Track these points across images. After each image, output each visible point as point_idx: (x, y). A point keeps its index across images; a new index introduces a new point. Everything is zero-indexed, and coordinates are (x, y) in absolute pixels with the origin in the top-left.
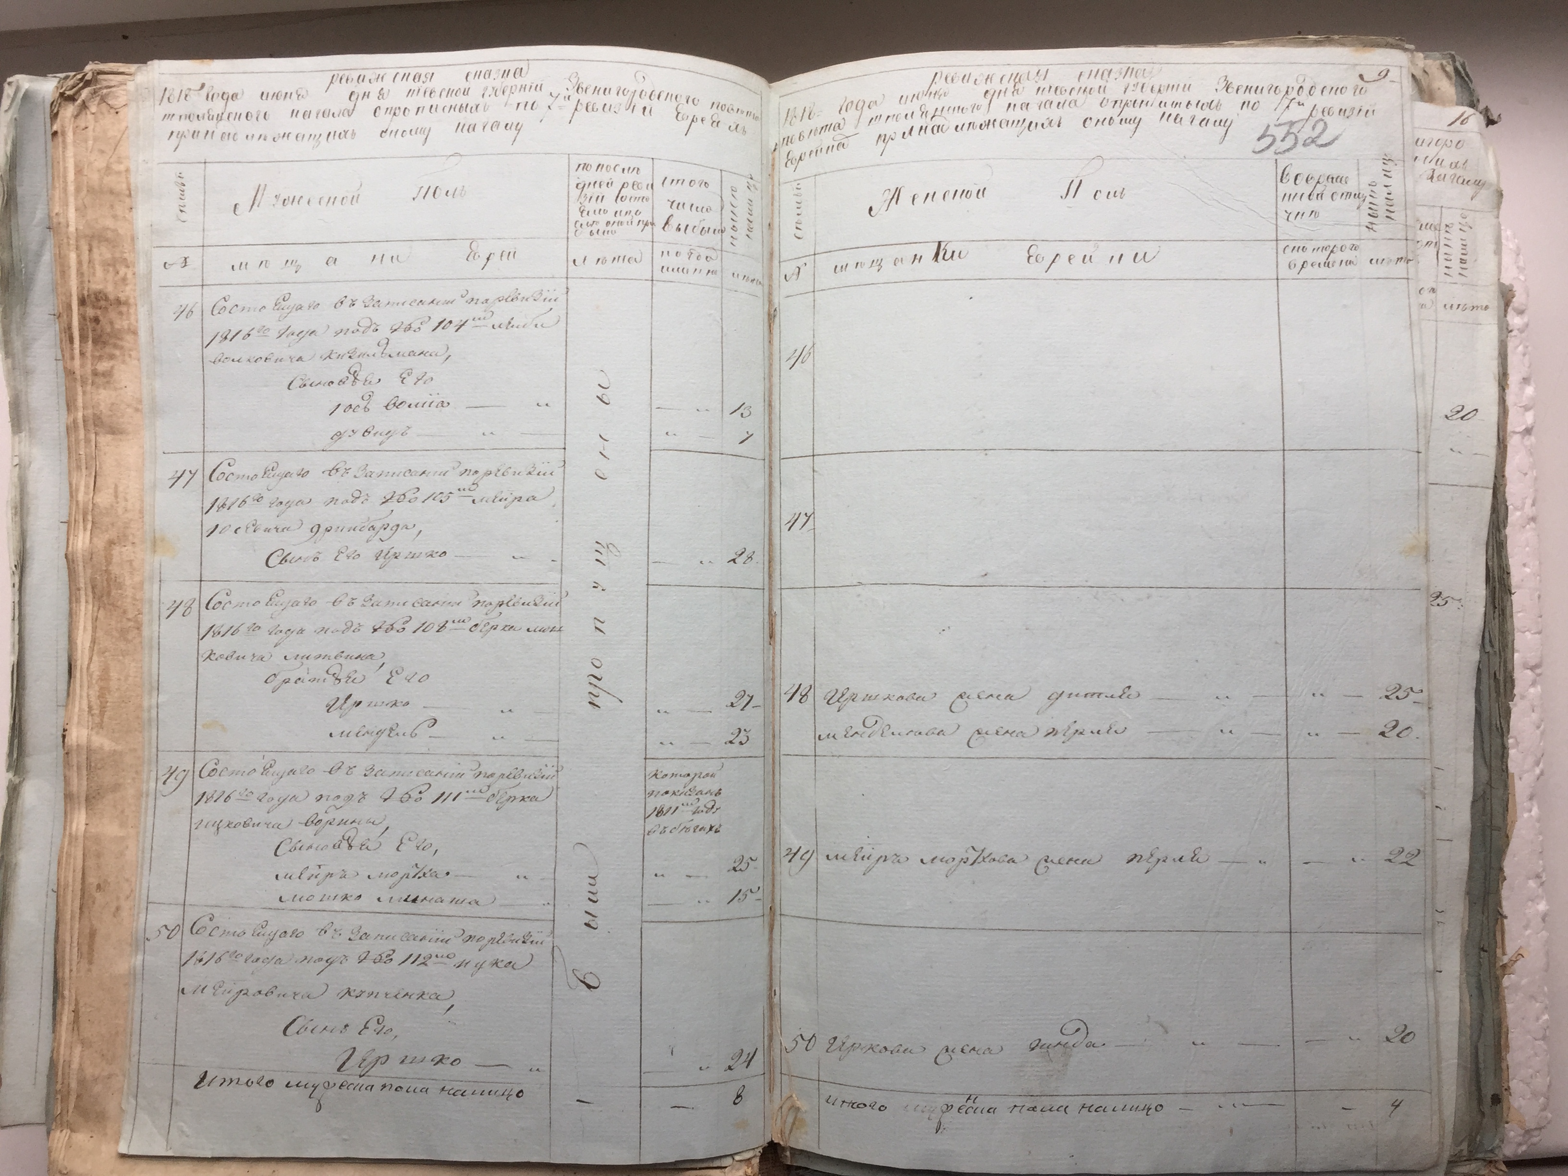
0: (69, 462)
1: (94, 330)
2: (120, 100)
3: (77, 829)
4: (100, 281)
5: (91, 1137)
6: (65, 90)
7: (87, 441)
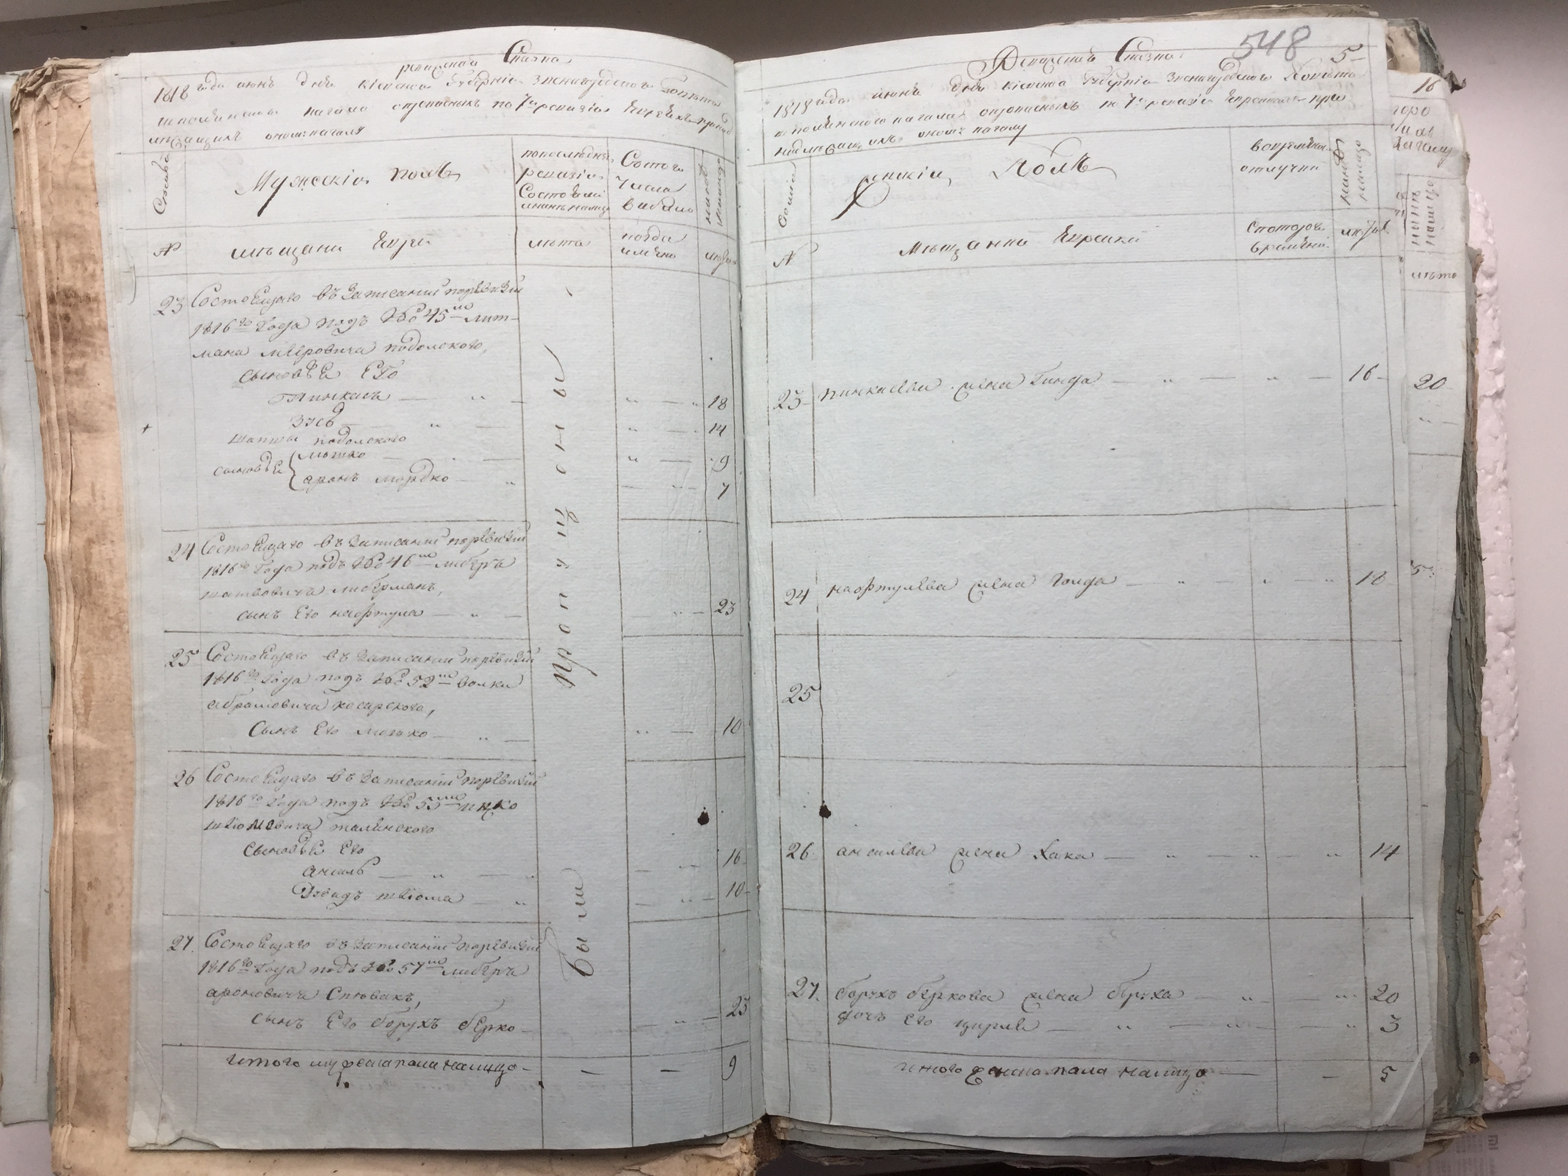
0: (44, 463)
1: (65, 328)
2: (82, 93)
3: (67, 829)
4: (69, 278)
5: (93, 1131)
6: (26, 86)
7: (62, 440)
